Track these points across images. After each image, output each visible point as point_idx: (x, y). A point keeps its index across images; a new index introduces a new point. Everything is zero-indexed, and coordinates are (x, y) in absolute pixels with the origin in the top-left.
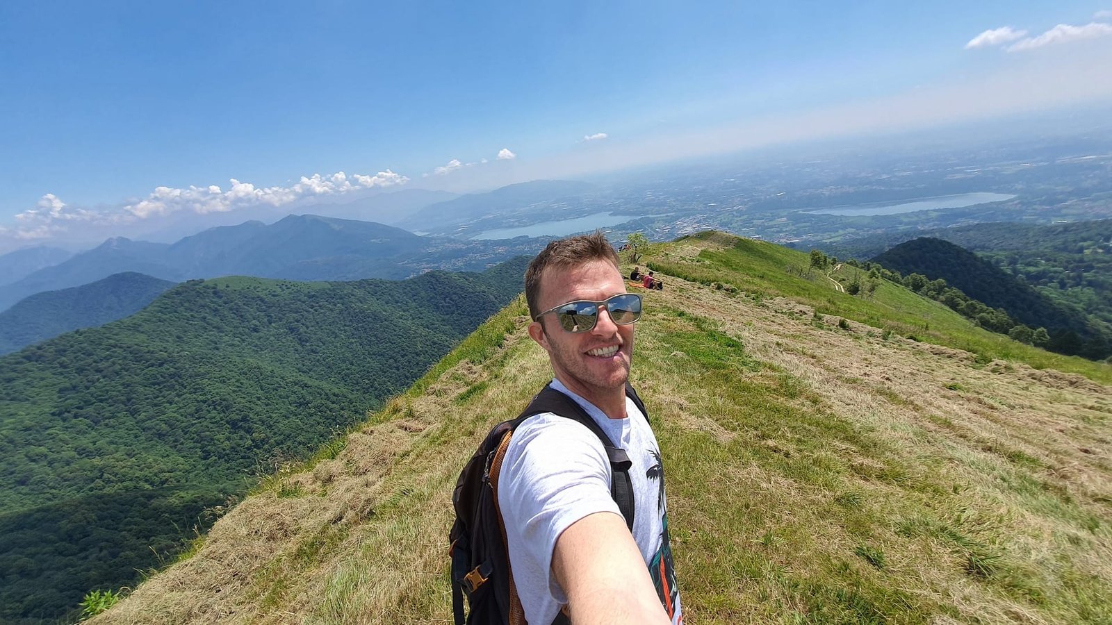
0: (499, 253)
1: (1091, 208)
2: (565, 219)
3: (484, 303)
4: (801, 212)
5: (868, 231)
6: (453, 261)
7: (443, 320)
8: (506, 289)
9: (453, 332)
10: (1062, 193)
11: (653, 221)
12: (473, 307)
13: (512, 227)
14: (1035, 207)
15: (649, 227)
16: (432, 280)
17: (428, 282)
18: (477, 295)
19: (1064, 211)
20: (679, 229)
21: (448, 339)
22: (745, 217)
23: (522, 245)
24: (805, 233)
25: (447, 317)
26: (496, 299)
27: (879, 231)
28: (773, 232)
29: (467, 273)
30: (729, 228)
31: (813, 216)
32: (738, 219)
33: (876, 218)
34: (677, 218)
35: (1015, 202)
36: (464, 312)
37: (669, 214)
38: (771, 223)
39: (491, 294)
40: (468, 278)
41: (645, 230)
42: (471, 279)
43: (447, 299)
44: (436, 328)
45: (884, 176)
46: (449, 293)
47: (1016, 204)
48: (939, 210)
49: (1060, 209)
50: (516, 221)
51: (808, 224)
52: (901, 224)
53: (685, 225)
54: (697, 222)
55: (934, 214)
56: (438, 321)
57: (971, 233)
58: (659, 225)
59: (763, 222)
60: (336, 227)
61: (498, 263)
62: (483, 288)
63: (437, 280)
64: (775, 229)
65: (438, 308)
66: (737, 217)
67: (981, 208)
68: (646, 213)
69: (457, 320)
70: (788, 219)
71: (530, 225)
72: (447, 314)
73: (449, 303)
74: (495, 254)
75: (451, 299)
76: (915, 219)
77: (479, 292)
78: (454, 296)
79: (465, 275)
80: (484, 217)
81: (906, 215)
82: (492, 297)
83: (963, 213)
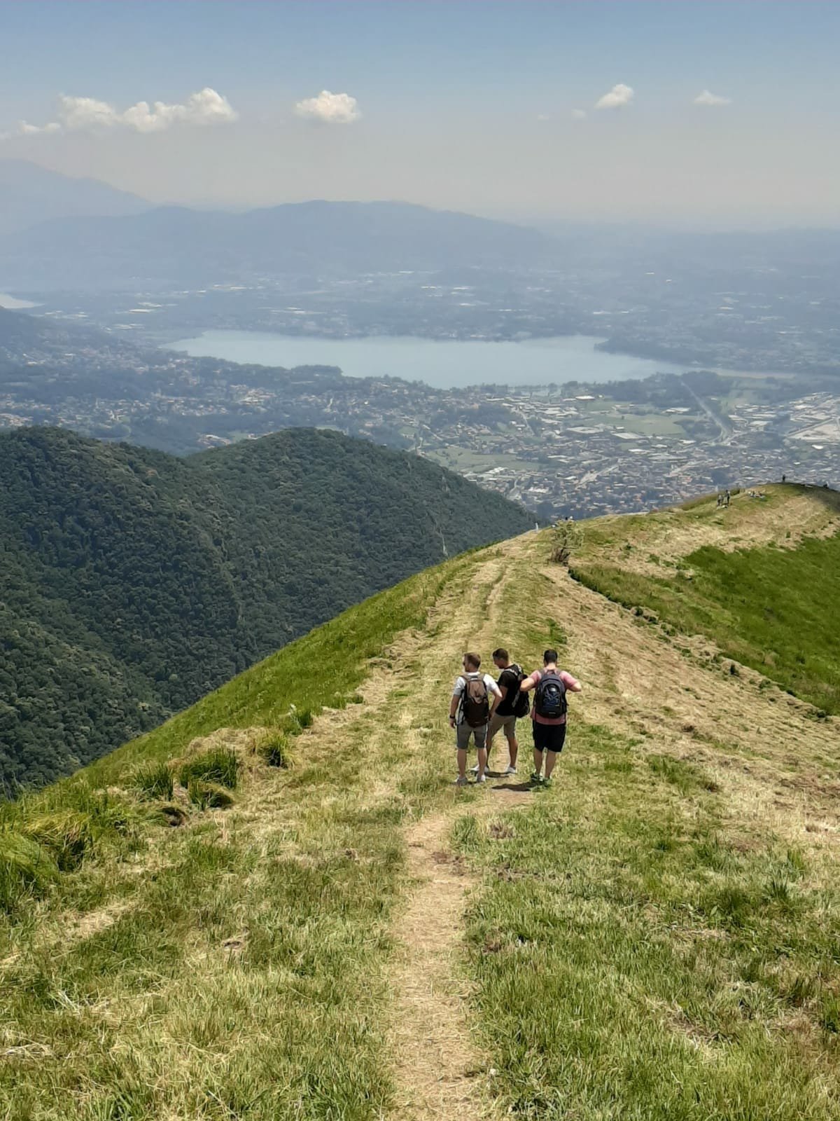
0: (245, 407)
2: (462, 337)
3: (181, 550)
6: (99, 404)
7: (47, 581)
8: (252, 520)
9: (70, 619)
11: (723, 388)
12: (144, 556)
13: (294, 331)
15: (710, 403)
16: (33, 452)
17: (19, 459)
18: (162, 524)
20: (800, 427)
21: (52, 638)
23: (318, 393)
25: (56, 572)
26: (217, 543)
29: (143, 453)
34: (799, 392)
36: (112, 566)
37: (777, 376)
39: (205, 527)
40: (143, 467)
41: (695, 410)
42: (151, 472)
43: (70, 520)
44: (22, 601)
46: (78, 500)
50: (312, 318)
53: (820, 416)
56: (30, 580)
58: (740, 404)
61: (238, 437)
62: (183, 504)
63: (48, 458)
65: (37, 540)
68: (707, 358)
69: (88, 588)
72: (62, 565)
73: (73, 531)
74: (235, 408)
75: (81, 522)
77: (170, 516)
78: (91, 512)
79: (135, 457)
80: (217, 287)
82: (204, 534)
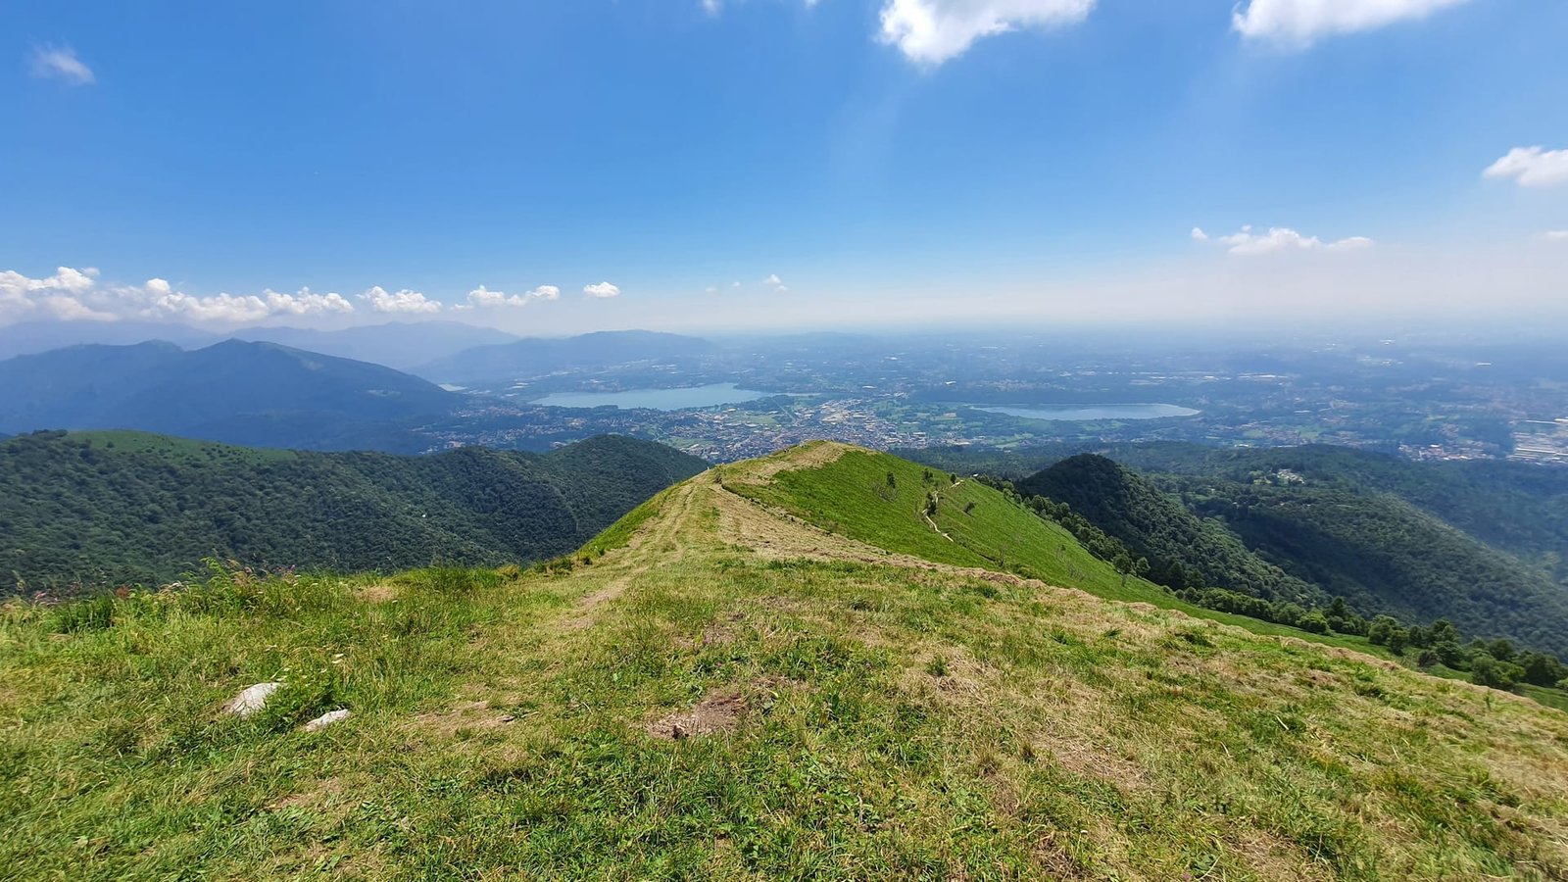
0: (572, 427)
1: (1271, 433)
2: (673, 387)
3: (545, 498)
4: (972, 408)
5: (1047, 438)
6: (500, 432)
7: (478, 520)
8: (580, 480)
9: (491, 538)
10: (1244, 413)
11: (791, 401)
12: (527, 504)
13: (594, 391)
14: (1218, 426)
15: (785, 408)
16: (467, 459)
17: (460, 463)
18: (535, 487)
19: (1245, 434)
20: (825, 415)
21: (482, 549)
22: (907, 407)
23: (608, 418)
24: (977, 435)
25: (483, 516)
26: (563, 493)
27: (1059, 440)
28: (940, 429)
29: (523, 454)
30: (888, 420)
31: (986, 414)
32: (899, 409)
33: (1055, 423)
34: (824, 401)
35: (1199, 419)
36: (511, 510)
37: (814, 394)
38: (937, 418)
39: (556, 485)
40: (523, 460)
41: (780, 412)
42: (528, 462)
43: (488, 490)
44: (465, 532)
45: (1067, 374)
46: (491, 480)
47: (1200, 422)
48: (1123, 421)
49: (1242, 431)
50: (602, 384)
51: (981, 423)
52: (1082, 433)
53: (833, 410)
54: (849, 409)
55: (1118, 425)
56: (469, 521)
57: (1151, 451)
58: (799, 407)
59: (928, 416)
60: (312, 365)
61: (570, 441)
62: (545, 476)
63: (475, 461)
64: (941, 426)
65: (471, 501)
66: (897, 406)
67: (1166, 422)
68: (783, 389)
69: (499, 522)
70: (958, 416)
71: (621, 391)
72: (485, 512)
73: (490, 495)
74: (566, 429)
75: (494, 490)
76: (1098, 428)
77: (539, 482)
78: (499, 485)
79: (520, 456)
80: (554, 373)
81: (1089, 423)
82: (556, 489)
83: (1147, 426)
